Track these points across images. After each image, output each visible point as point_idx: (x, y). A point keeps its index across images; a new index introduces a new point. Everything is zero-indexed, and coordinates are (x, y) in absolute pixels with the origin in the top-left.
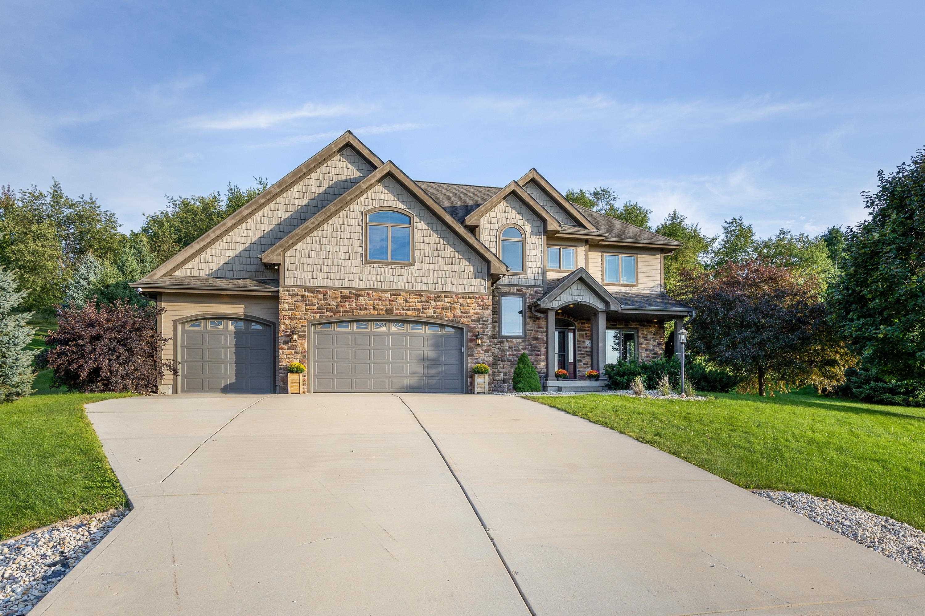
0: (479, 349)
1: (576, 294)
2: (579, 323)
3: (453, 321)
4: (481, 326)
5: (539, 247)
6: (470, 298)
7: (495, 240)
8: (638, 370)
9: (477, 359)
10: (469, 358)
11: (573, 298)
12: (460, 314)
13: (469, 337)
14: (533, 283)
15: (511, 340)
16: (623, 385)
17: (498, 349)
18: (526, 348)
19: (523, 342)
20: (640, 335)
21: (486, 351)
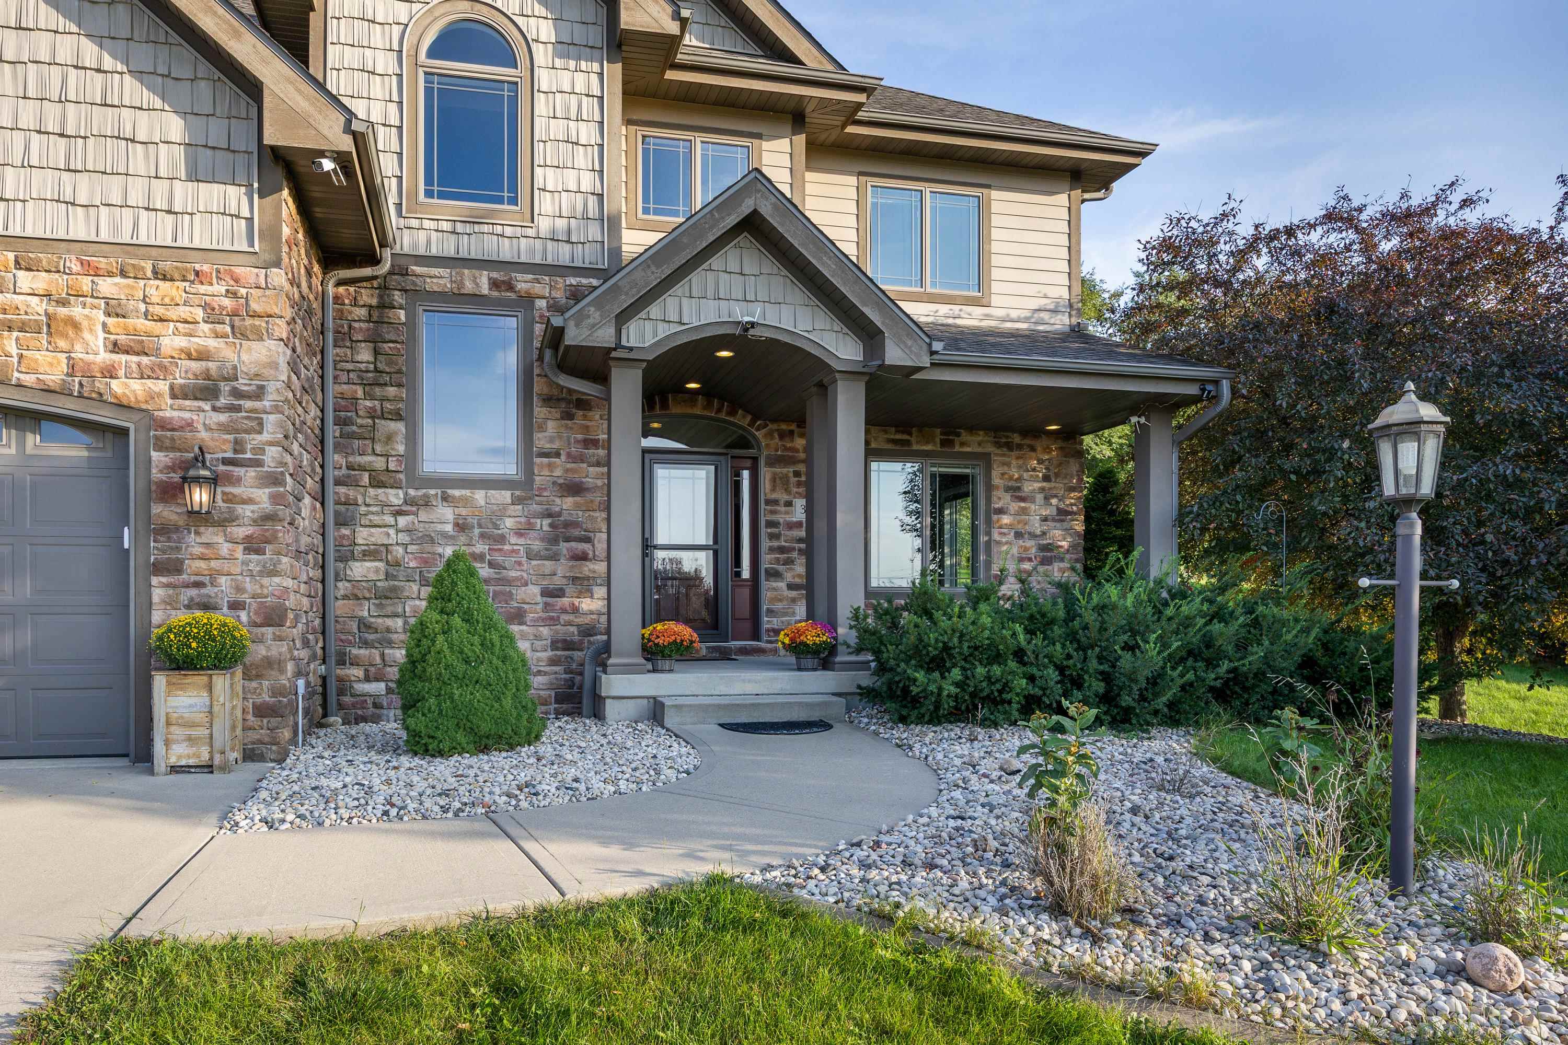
0: (210, 535)
1: (737, 293)
2: (770, 435)
3: (64, 391)
4: (223, 418)
5: (589, 107)
6: (165, 278)
7: (393, 68)
8: (1014, 634)
9: (198, 585)
10: (155, 580)
11: (724, 312)
12: (103, 357)
13: (156, 475)
14: (562, 254)
15: (466, 492)
16: (937, 705)
17: (408, 531)
18: (530, 527)
19: (516, 501)
20: (996, 481)
21: (253, 546)
